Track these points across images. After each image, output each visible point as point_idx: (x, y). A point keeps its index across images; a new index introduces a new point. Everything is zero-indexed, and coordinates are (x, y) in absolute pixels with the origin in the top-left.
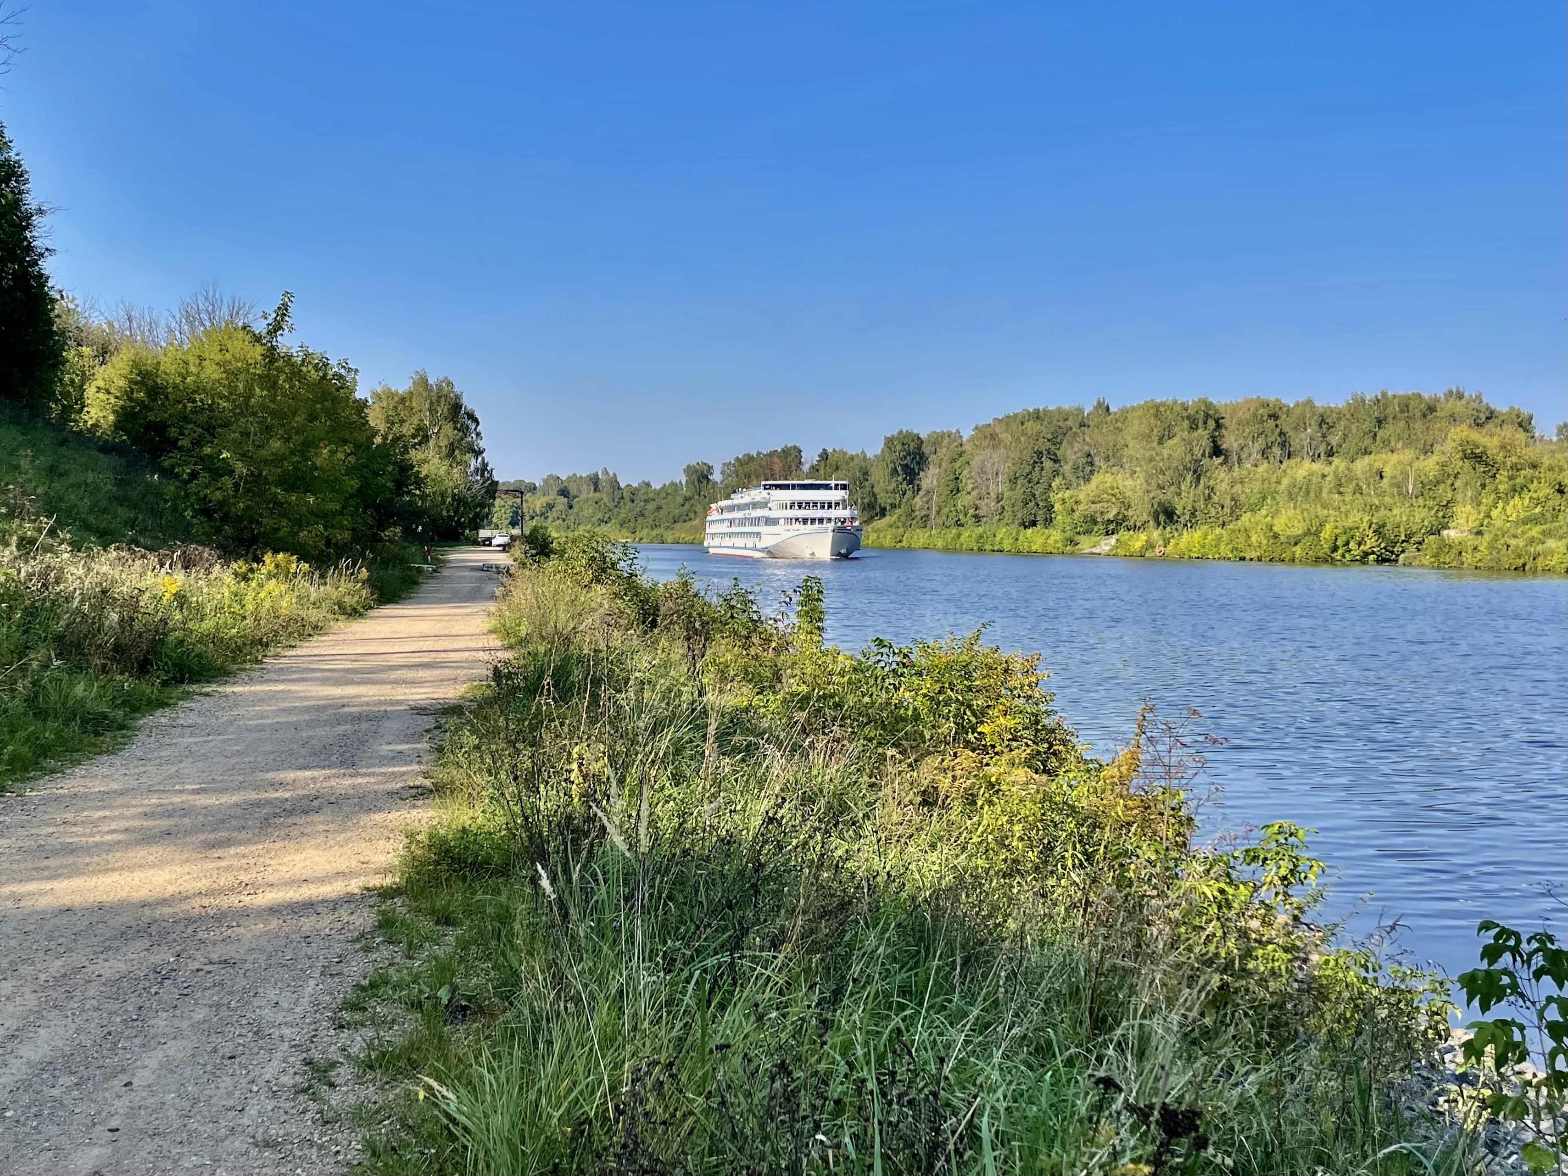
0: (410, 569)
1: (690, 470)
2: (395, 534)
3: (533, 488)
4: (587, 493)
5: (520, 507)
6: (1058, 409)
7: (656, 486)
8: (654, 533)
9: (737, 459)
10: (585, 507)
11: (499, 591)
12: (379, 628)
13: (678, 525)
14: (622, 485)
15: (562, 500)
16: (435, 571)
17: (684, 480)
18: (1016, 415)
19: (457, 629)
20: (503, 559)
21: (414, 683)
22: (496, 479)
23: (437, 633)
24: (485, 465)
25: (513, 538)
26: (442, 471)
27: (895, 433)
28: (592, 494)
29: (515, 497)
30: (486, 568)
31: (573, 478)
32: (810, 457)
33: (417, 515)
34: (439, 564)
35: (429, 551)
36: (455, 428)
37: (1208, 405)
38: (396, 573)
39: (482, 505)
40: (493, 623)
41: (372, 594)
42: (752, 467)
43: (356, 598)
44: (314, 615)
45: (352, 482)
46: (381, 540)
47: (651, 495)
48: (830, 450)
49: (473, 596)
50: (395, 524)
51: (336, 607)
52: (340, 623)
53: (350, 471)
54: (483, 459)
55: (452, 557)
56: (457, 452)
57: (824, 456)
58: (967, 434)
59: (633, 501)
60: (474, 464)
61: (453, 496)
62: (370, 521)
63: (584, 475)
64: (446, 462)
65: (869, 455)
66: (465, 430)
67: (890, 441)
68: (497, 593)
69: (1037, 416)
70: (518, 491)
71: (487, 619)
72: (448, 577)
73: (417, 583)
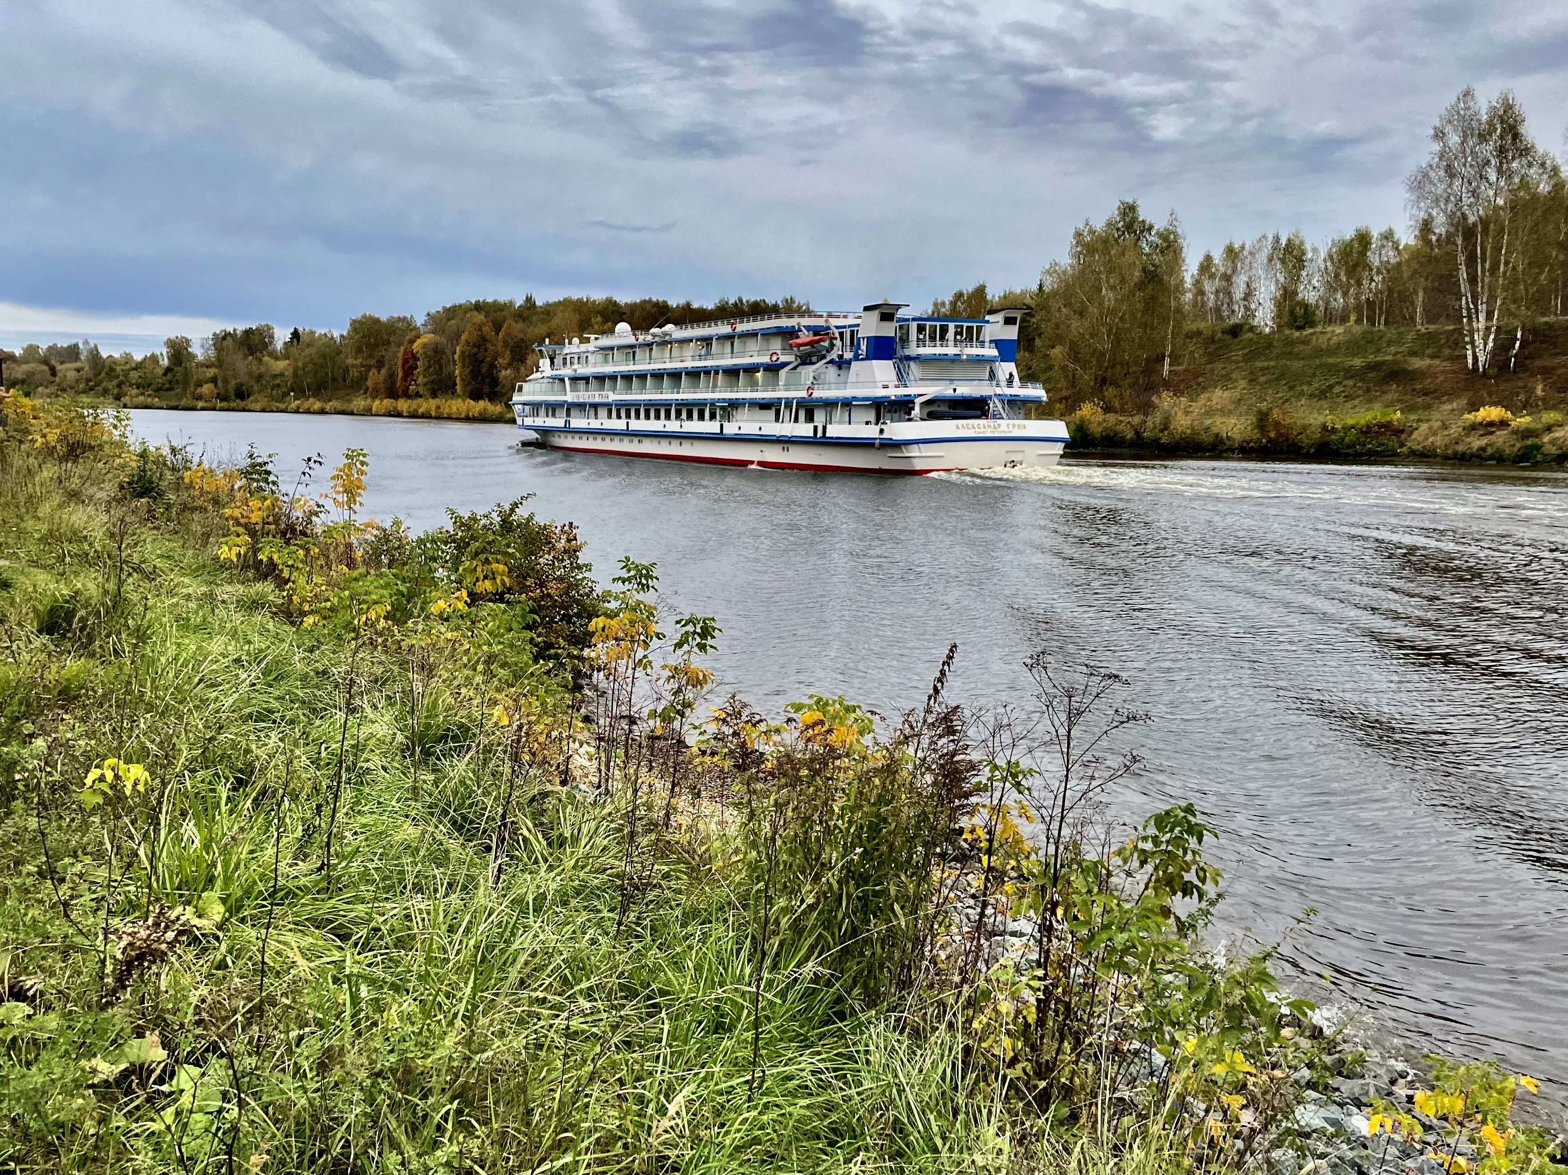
1: (169, 344)
3: (11, 357)
6: (495, 302)
7: (138, 357)
9: (215, 334)
14: (104, 357)
15: (44, 368)
17: (165, 351)
18: (460, 306)
27: (357, 316)
31: (54, 349)
32: (282, 336)
37: (615, 304)
42: (229, 342)
47: (133, 366)
48: (300, 329)
57: (296, 335)
58: (420, 320)
59: (114, 371)
63: (64, 346)
65: (336, 334)
67: (354, 323)
69: (478, 307)
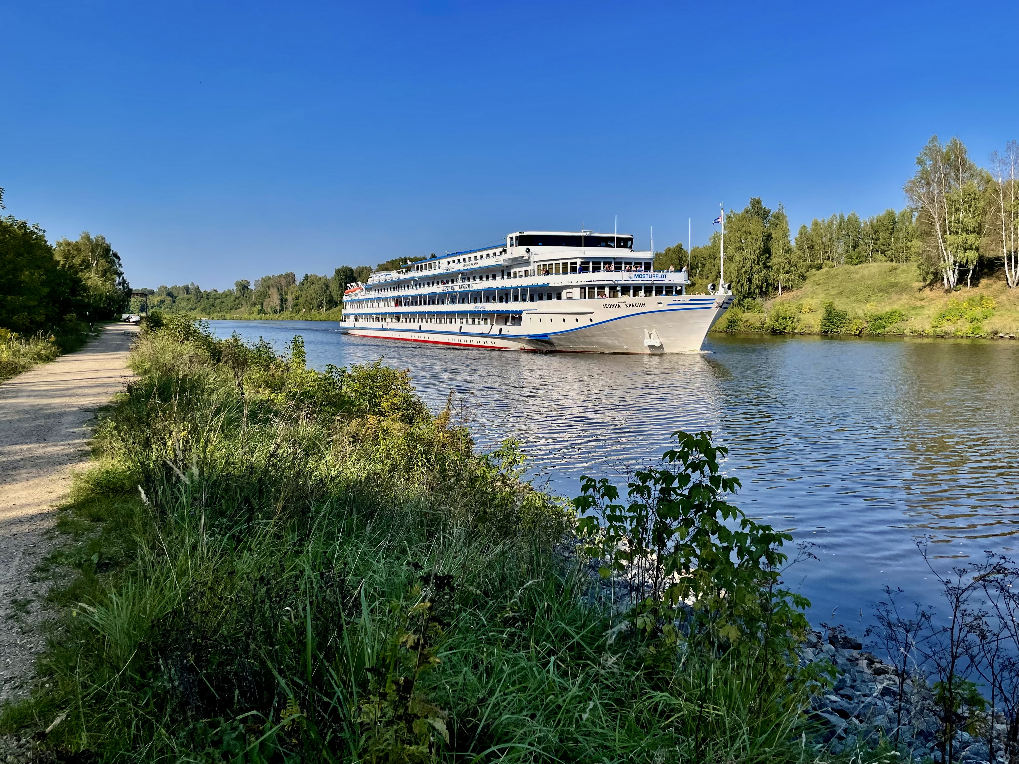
0: (81, 335)
1: (238, 284)
2: (73, 316)
3: (152, 293)
4: (183, 295)
5: (145, 302)
7: (220, 291)
8: (220, 315)
9: (263, 278)
10: (182, 302)
11: (132, 346)
12: (62, 367)
13: (232, 311)
14: (202, 291)
15: (169, 298)
16: (96, 336)
17: (235, 289)
19: (108, 366)
20: (136, 329)
21: (83, 395)
22: (130, 287)
23: (97, 368)
24: (124, 281)
25: (142, 318)
26: (100, 283)
27: (340, 267)
28: (185, 295)
29: (143, 297)
30: (126, 334)
31: (175, 288)
32: (299, 278)
33: (87, 306)
34: (99, 332)
35: (92, 325)
36: (107, 262)
38: (73, 337)
39: (124, 301)
40: (130, 362)
41: (58, 349)
42: (270, 282)
43: (49, 351)
44: (22, 361)
45: (45, 289)
46: (64, 320)
47: (218, 296)
48: (309, 274)
49: (118, 349)
50: (72, 312)
51: (36, 356)
52: (38, 365)
53: (43, 284)
54: (123, 278)
55: (106, 328)
56: (108, 274)
57: (306, 277)
59: (208, 299)
60: (118, 280)
61: (107, 296)
62: (57, 310)
63: (181, 286)
64: (103, 279)
65: (328, 277)
66: (113, 263)
67: (338, 271)
68: (131, 347)
70: (144, 294)
71: (126, 360)
72: (105, 339)
73: (86, 342)
